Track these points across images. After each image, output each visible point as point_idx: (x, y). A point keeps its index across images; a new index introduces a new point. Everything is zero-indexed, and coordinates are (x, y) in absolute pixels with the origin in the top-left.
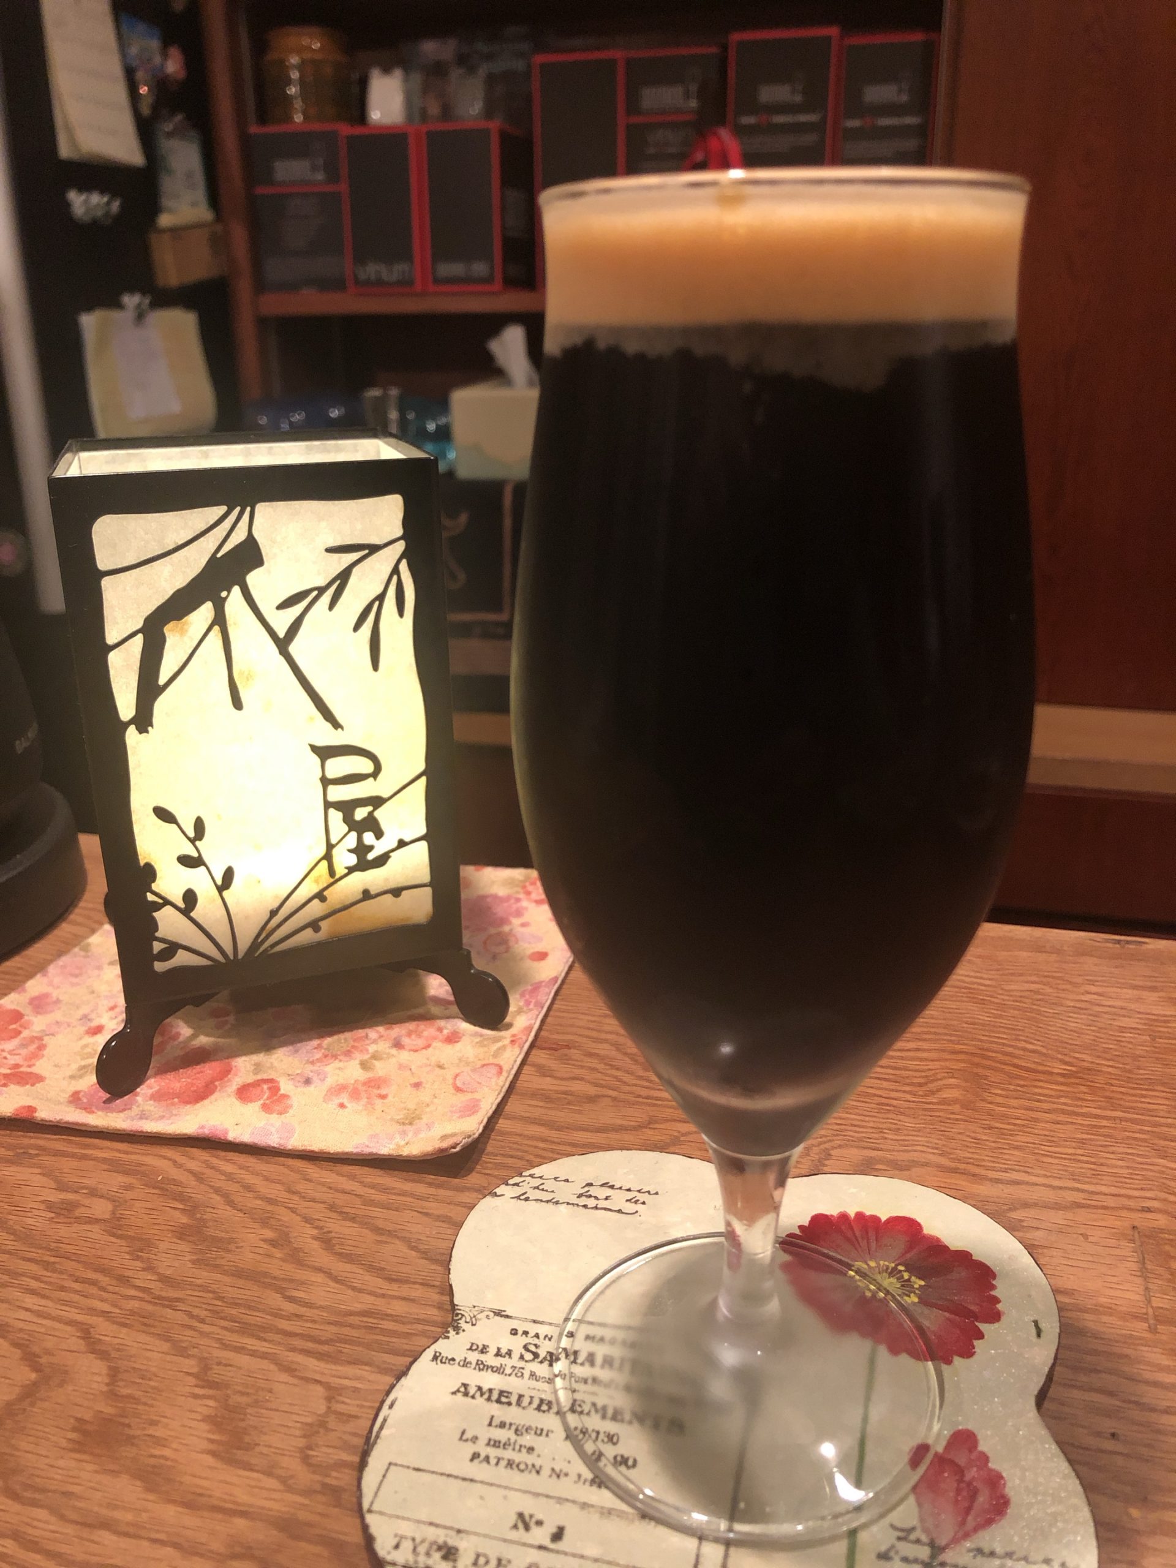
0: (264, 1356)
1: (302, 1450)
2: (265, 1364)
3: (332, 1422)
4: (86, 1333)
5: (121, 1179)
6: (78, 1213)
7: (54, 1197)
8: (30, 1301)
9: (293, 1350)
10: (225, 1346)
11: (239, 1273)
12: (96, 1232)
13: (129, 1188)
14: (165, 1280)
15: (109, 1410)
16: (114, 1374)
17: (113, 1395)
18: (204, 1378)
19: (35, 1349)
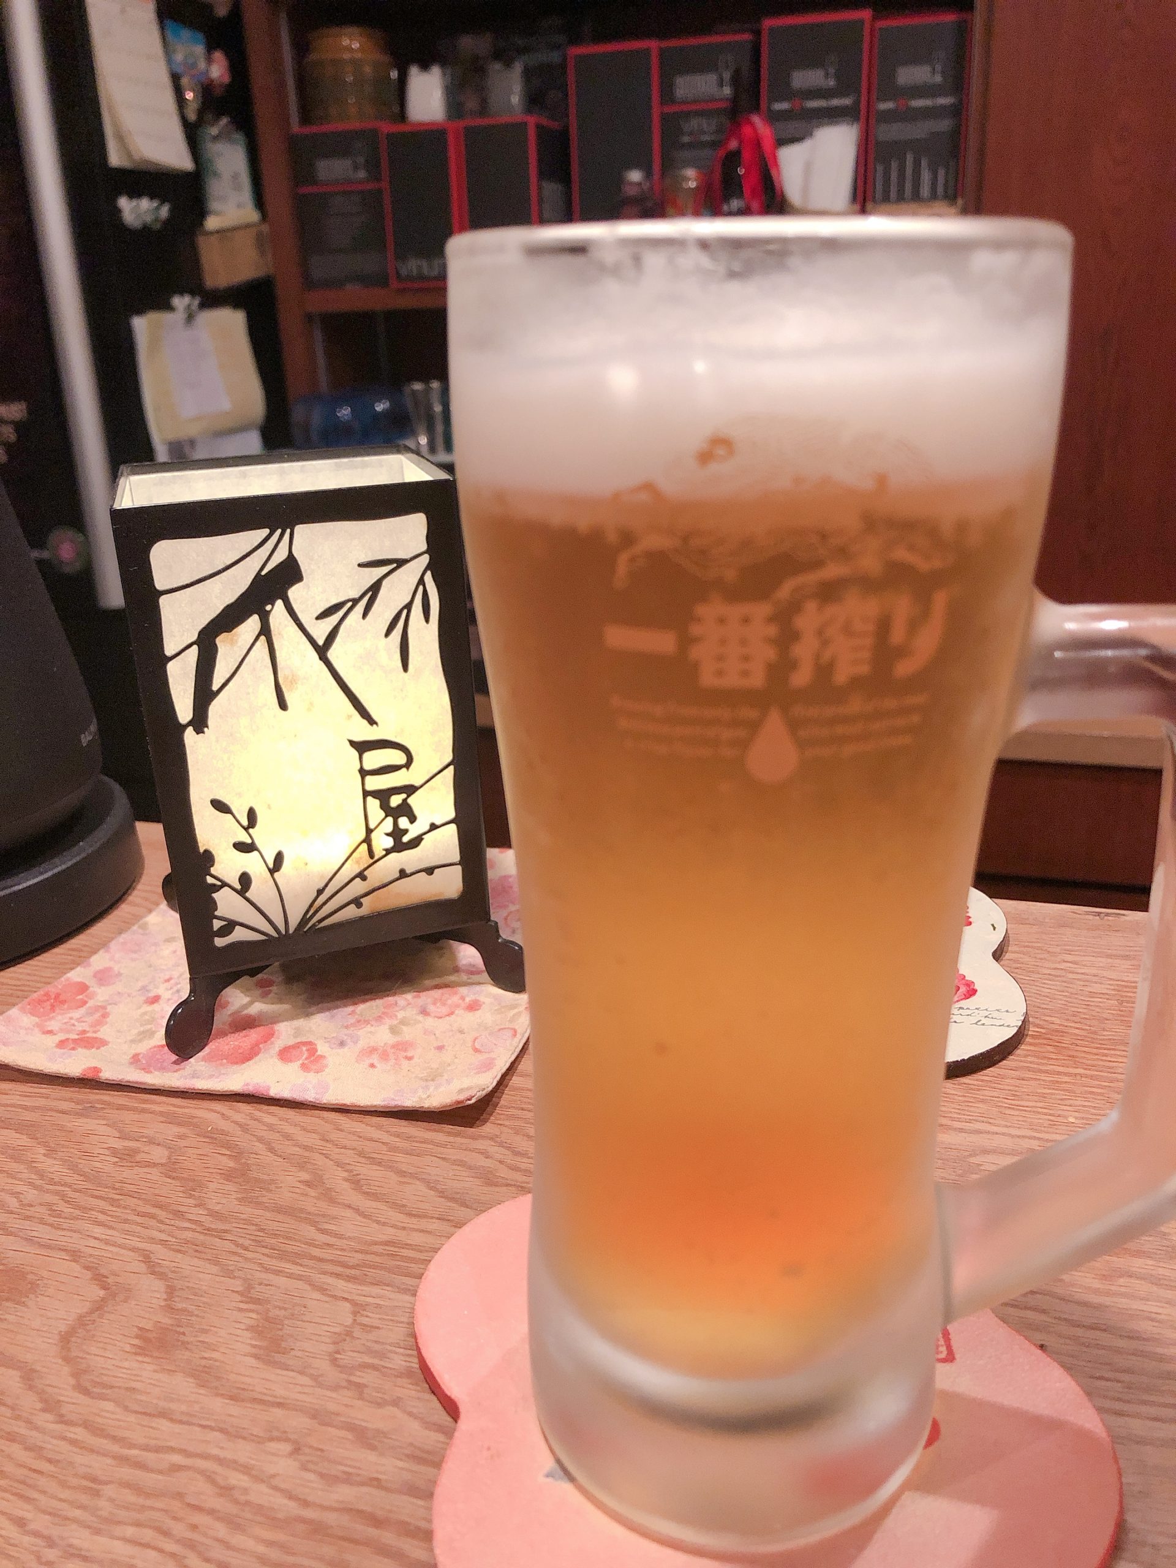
0: (299, 1278)
1: (330, 1354)
2: (300, 1284)
3: (357, 1332)
4: (147, 1258)
5: (176, 1130)
6: (138, 1158)
7: (118, 1144)
8: (98, 1231)
9: (325, 1273)
10: (267, 1270)
11: (279, 1210)
12: (155, 1174)
13: (182, 1137)
14: (215, 1215)
15: (167, 1321)
16: (171, 1291)
17: (169, 1309)
18: (248, 1296)
19: (103, 1271)
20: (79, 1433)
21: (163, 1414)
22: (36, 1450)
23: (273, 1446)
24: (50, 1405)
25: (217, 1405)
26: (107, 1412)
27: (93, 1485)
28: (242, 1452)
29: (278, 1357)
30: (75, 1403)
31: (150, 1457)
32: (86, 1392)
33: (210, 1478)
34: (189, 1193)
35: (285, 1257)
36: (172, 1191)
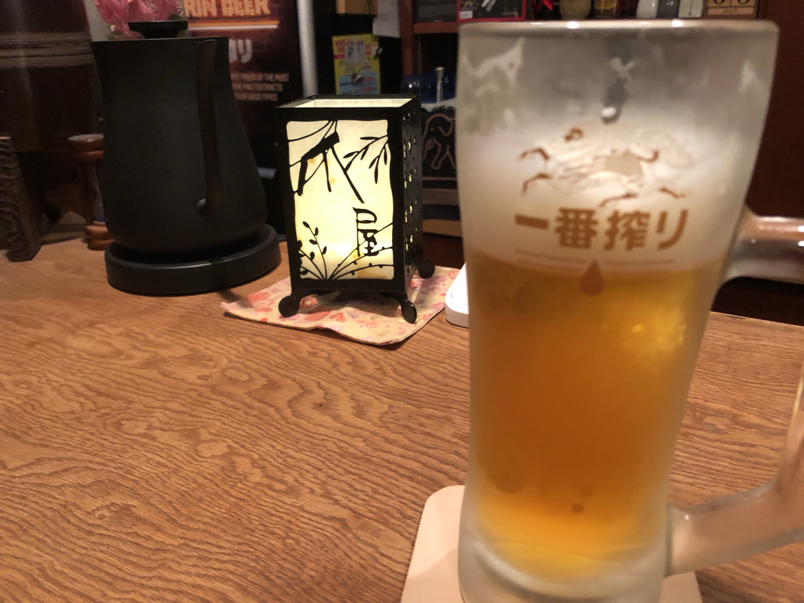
0: (371, 395)
1: (379, 418)
2: (371, 398)
3: (389, 413)
4: (319, 384)
5: (331, 348)
6: (318, 355)
7: (311, 350)
8: (302, 374)
9: (380, 395)
10: (359, 391)
11: (366, 375)
12: (323, 360)
13: (334, 350)
14: (342, 374)
15: (324, 401)
16: (326, 394)
17: (325, 398)
18: (352, 398)
19: (303, 385)
20: (293, 427)
21: (321, 426)
22: (279, 429)
23: (357, 439)
24: (284, 418)
25: (339, 425)
26: (303, 423)
27: (298, 441)
28: (347, 439)
29: (361, 416)
30: (293, 419)
31: (316, 436)
32: (296, 416)
33: (335, 444)
34: (334, 367)
35: (366, 389)
36: (328, 366)
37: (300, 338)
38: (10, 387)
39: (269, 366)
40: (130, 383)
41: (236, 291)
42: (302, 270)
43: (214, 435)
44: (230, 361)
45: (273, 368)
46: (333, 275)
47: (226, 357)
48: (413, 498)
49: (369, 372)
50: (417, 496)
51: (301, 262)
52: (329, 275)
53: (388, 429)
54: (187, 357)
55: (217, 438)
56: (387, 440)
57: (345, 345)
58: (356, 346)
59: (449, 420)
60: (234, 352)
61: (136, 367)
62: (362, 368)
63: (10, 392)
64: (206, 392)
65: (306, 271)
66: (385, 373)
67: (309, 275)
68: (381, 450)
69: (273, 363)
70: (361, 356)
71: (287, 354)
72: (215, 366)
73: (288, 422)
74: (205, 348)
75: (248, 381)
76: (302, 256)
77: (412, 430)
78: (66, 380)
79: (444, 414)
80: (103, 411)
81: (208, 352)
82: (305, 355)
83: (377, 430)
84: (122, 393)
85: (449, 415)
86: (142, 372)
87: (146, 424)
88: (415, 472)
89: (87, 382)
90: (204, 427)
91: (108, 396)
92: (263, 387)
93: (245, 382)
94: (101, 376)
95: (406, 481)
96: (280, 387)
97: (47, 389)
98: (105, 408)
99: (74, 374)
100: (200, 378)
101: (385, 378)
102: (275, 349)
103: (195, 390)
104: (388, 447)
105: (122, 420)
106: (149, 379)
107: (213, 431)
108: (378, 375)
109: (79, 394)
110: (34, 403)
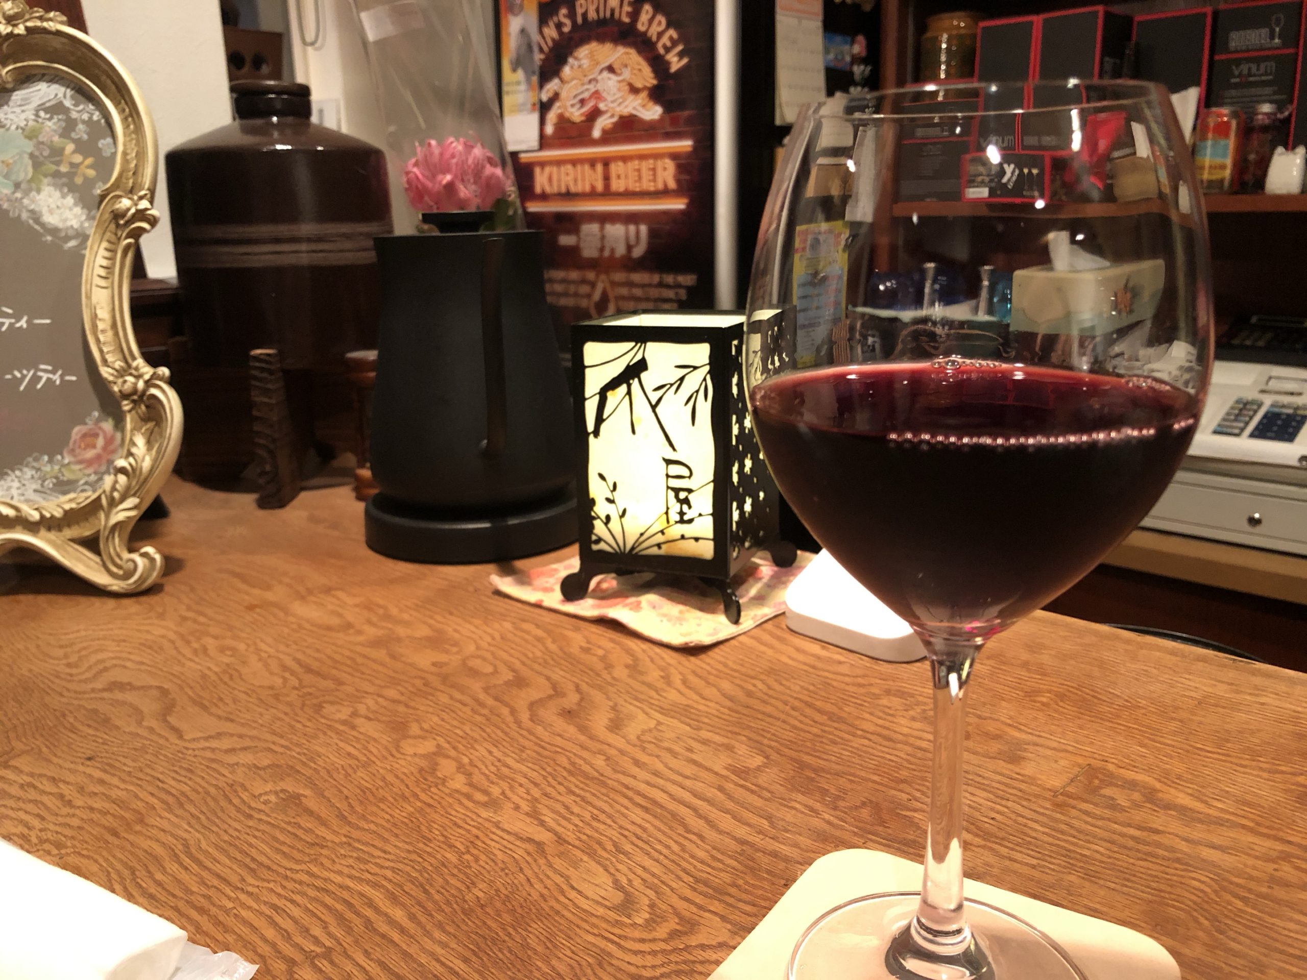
0: (639, 708)
1: (639, 735)
3: (654, 731)
4: (578, 687)
5: (612, 645)
6: (592, 652)
7: (585, 645)
9: (651, 709)
10: (626, 702)
12: (595, 659)
13: (614, 648)
15: (576, 708)
16: (582, 699)
17: (579, 704)
18: (614, 708)
19: (557, 686)
20: (524, 732)
21: (560, 735)
22: (506, 734)
23: (598, 756)
24: (518, 723)
25: (583, 738)
26: (539, 730)
27: (523, 749)
28: (585, 754)
29: (616, 730)
30: (529, 724)
31: (548, 746)
32: (534, 722)
33: (568, 758)
34: (606, 668)
35: (636, 699)
36: (599, 666)
37: (577, 629)
38: (212, 651)
39: (524, 659)
40: (349, 662)
41: (520, 564)
42: (594, 538)
43: (427, 731)
44: (478, 648)
45: (528, 662)
46: (633, 548)
47: (475, 642)
48: (639, 831)
49: (648, 679)
50: (645, 830)
51: (592, 527)
52: (628, 547)
53: (644, 749)
54: (428, 639)
55: (427, 735)
56: (637, 763)
57: (632, 644)
58: (645, 646)
59: (729, 748)
60: (489, 639)
61: (363, 645)
62: (641, 673)
63: (211, 658)
64: (435, 681)
65: (599, 540)
66: (669, 683)
67: (602, 546)
68: (624, 773)
69: (530, 655)
70: (647, 659)
71: (553, 647)
72: (457, 653)
73: (520, 727)
74: (455, 630)
75: (492, 674)
76: (594, 518)
77: (675, 755)
78: (278, 651)
79: (726, 741)
80: (305, 690)
81: (457, 636)
82: (574, 650)
83: (629, 748)
84: (334, 672)
85: (733, 742)
86: (367, 651)
87: (351, 709)
88: (655, 802)
89: (300, 656)
90: (417, 721)
91: (318, 674)
92: (508, 683)
93: (487, 675)
94: (318, 650)
95: (639, 811)
96: (527, 685)
97: (253, 659)
98: (310, 687)
99: (288, 646)
100: (434, 664)
101: (668, 689)
102: (539, 639)
103: (423, 678)
104: (635, 770)
105: (325, 702)
106: (374, 661)
107: (426, 726)
108: (660, 684)
109: (285, 668)
110: (233, 672)
